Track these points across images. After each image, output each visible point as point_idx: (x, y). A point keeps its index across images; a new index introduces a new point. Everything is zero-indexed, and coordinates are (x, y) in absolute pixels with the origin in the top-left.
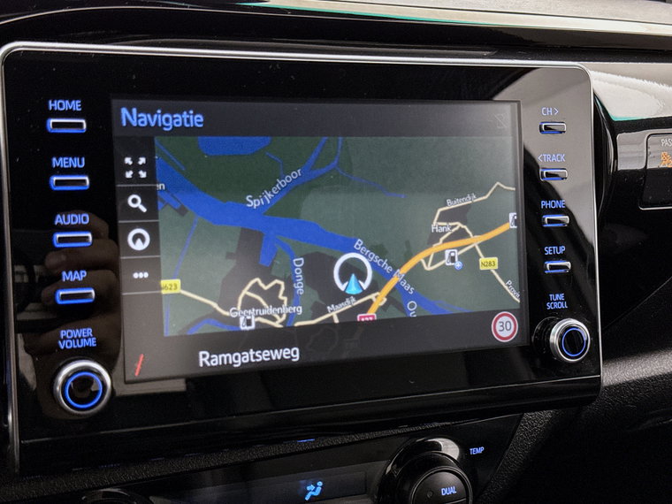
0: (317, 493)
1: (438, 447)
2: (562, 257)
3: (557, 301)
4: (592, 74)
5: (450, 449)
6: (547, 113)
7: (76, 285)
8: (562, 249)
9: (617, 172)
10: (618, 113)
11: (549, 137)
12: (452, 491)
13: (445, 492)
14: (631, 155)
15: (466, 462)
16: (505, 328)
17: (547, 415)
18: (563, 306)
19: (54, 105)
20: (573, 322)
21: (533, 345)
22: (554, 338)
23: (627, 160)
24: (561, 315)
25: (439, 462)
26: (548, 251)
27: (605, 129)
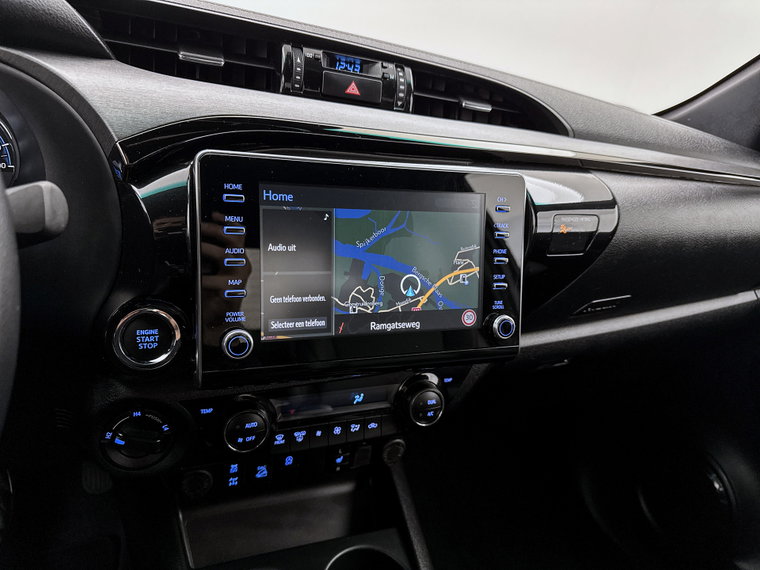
0: (360, 400)
1: (427, 378)
2: (504, 281)
3: (499, 305)
4: (525, 178)
5: (433, 379)
6: (501, 200)
7: (236, 287)
8: (503, 276)
9: (536, 233)
10: (538, 201)
11: (501, 214)
12: (434, 402)
13: (430, 402)
14: (545, 224)
15: (442, 386)
16: (469, 319)
17: (486, 365)
18: (502, 307)
19: (227, 186)
20: (507, 317)
21: (484, 328)
22: (495, 325)
23: (542, 227)
24: (501, 312)
25: (428, 386)
26: (495, 277)
27: (532, 209)
